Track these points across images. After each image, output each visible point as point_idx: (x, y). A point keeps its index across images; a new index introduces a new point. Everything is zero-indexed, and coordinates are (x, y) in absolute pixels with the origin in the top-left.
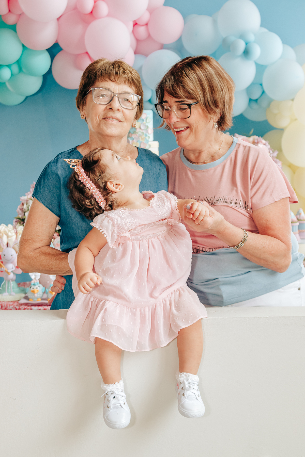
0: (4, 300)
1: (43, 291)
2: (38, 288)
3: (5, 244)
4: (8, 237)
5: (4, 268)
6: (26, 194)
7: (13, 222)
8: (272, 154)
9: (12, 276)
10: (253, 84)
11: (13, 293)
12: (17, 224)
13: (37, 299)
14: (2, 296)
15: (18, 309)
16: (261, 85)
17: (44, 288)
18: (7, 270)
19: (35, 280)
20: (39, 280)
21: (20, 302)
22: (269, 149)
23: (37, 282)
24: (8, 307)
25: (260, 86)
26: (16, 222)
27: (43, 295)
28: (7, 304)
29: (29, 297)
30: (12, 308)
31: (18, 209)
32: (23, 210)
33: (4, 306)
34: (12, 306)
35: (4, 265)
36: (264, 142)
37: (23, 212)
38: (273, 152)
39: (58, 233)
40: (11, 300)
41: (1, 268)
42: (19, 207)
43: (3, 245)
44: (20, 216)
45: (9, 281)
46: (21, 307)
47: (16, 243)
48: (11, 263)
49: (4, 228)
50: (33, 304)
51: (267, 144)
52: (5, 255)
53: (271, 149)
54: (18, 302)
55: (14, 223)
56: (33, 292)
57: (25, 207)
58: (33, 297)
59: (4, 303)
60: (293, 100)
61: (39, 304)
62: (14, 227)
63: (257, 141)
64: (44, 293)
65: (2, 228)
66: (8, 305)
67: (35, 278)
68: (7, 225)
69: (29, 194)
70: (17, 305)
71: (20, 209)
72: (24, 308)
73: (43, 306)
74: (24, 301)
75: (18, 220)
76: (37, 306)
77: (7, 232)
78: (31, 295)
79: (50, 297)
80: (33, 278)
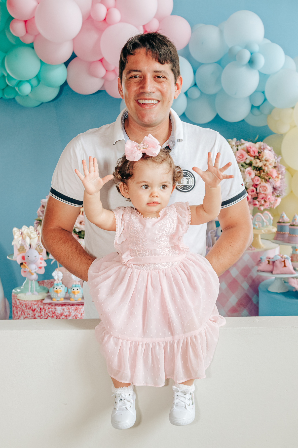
0: (27, 300)
1: (66, 291)
2: (61, 288)
3: (28, 246)
4: (31, 238)
5: (27, 269)
7: (34, 224)
8: (277, 159)
9: (35, 276)
10: (256, 91)
11: (35, 293)
12: (38, 225)
13: (60, 298)
14: (25, 295)
15: (42, 308)
16: (263, 92)
17: (66, 288)
18: (30, 271)
19: (58, 281)
20: (61, 280)
21: (44, 302)
22: (274, 155)
23: (60, 283)
24: (32, 306)
25: (262, 94)
26: (37, 223)
27: (66, 295)
28: (31, 304)
29: (52, 296)
30: (36, 307)
31: (40, 212)
33: (29, 305)
34: (37, 306)
35: (27, 265)
36: (269, 148)
38: (278, 158)
39: (78, 235)
40: (34, 300)
41: (25, 269)
42: (39, 209)
43: (26, 246)
44: (41, 218)
45: (32, 281)
46: (45, 307)
47: (38, 245)
48: (34, 263)
49: (26, 230)
50: (56, 304)
51: (272, 150)
52: (28, 256)
53: (275, 155)
54: (42, 302)
55: (36, 225)
56: (57, 292)
58: (56, 296)
59: (27, 302)
60: (293, 108)
61: (62, 304)
62: (35, 228)
63: (263, 147)
64: (67, 292)
65: (25, 230)
66: (33, 305)
67: (58, 279)
68: (28, 227)
70: (41, 304)
71: (41, 211)
72: (49, 307)
73: (66, 305)
74: (47, 301)
75: (39, 221)
76: (60, 306)
77: (30, 234)
78: (54, 294)
79: (73, 297)
80: (56, 278)
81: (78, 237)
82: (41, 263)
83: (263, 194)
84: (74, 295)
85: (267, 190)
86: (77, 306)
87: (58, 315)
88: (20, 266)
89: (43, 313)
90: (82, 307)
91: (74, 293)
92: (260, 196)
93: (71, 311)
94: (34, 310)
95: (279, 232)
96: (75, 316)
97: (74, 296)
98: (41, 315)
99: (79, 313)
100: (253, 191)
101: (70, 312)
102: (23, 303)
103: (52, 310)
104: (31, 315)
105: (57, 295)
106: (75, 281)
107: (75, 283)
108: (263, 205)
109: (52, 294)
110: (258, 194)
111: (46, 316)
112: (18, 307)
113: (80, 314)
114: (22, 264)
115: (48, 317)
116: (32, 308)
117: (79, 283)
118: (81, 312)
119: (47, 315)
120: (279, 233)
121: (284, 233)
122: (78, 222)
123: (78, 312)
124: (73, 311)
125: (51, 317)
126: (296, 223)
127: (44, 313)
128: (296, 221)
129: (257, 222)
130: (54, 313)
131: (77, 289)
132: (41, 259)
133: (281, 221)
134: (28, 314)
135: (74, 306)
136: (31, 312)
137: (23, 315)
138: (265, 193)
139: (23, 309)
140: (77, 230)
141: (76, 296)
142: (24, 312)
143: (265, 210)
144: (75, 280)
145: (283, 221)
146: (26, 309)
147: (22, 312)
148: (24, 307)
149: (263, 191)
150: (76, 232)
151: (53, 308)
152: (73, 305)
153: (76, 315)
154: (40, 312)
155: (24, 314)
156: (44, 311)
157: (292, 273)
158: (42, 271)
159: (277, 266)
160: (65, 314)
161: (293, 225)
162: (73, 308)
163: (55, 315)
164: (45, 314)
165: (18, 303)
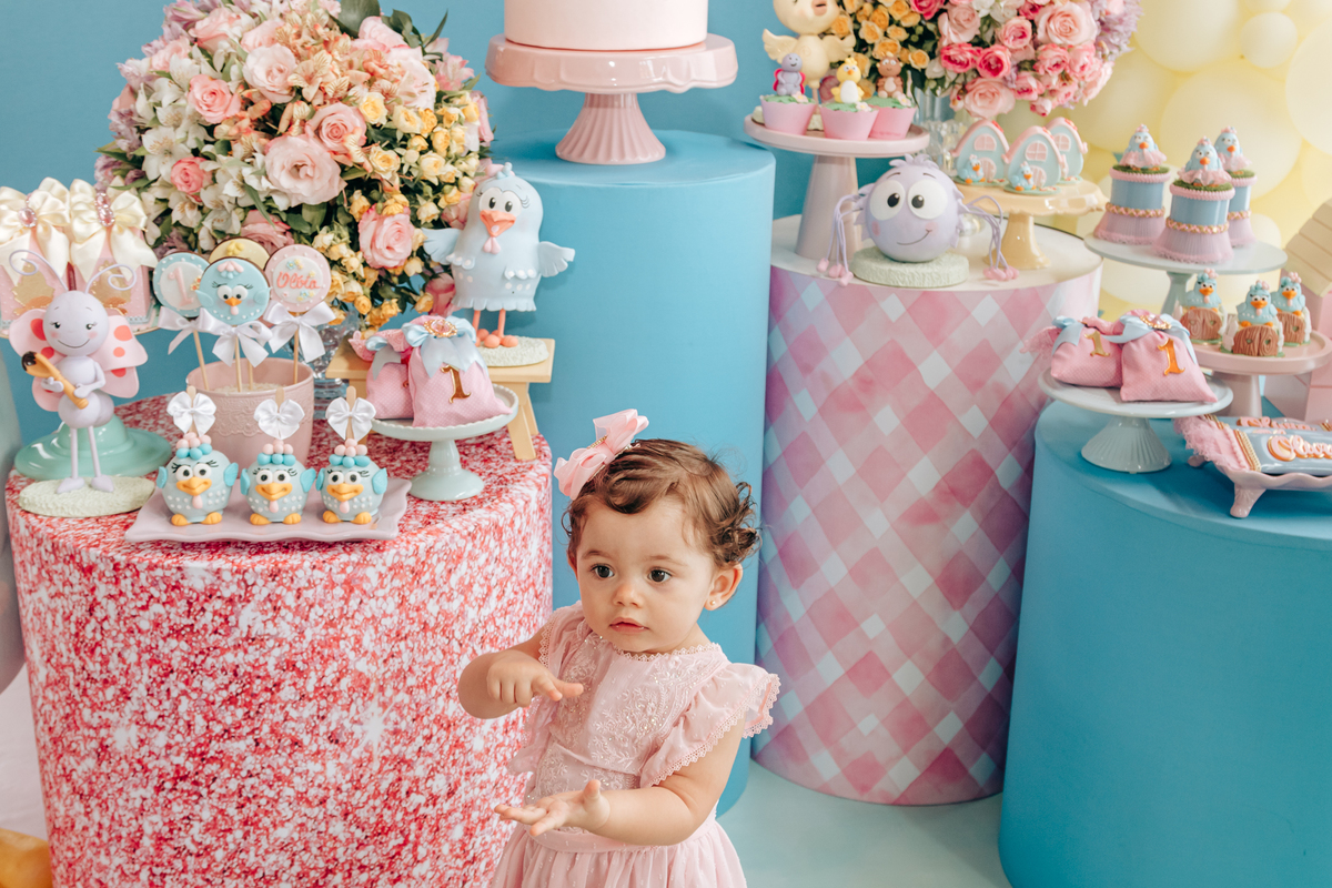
0: (64, 515)
3: (61, 272)
4: (72, 238)
5: (57, 383)
6: (146, 49)
7: (94, 169)
9: (95, 408)
11: (103, 480)
15: (123, 565)
18: (71, 388)
19: (193, 435)
21: (132, 532)
24: (80, 553)
26: (106, 167)
30: (97, 557)
31: (114, 118)
32: (135, 118)
33: (64, 546)
34: (101, 549)
35: (57, 365)
37: (135, 130)
40: (96, 513)
41: (46, 381)
42: (116, 104)
44: (123, 145)
45: (82, 432)
46: (136, 559)
48: (89, 355)
49: (51, 199)
50: (186, 544)
52: (57, 326)
54: (122, 535)
55: (99, 175)
57: (141, 105)
58: (188, 507)
59: (63, 526)
61: (214, 542)
62: (97, 192)
65: (45, 199)
66: (82, 542)
67: (194, 428)
68: (68, 185)
69: (156, 51)
71: (122, 115)
72: (150, 562)
73: (230, 550)
74: (148, 527)
75: (113, 159)
76: (205, 554)
77: (68, 220)
78: (178, 499)
79: (260, 510)
80: (182, 423)
81: (284, 234)
82: (119, 352)
83: (1062, 47)
84: (266, 502)
85: (1076, 30)
86: (279, 557)
87: (195, 596)
88: (25, 369)
89: (125, 584)
90: (303, 561)
91: (266, 491)
92: (1050, 56)
93: (250, 583)
94: (88, 570)
95: (1122, 210)
96: (268, 598)
97: (269, 506)
98: (121, 594)
99: (289, 589)
100: (1024, 35)
101: (247, 586)
102: (45, 531)
103: (168, 573)
104: (77, 588)
105: (192, 502)
106: (272, 440)
107: (269, 448)
108: (1052, 92)
109: (170, 498)
110: (1040, 48)
111: (141, 599)
112: (24, 543)
113: (295, 592)
114: (30, 358)
115: (148, 602)
116: (78, 557)
117: (290, 449)
118: (295, 586)
119: (145, 596)
120: (1121, 214)
121: (1141, 212)
122: (284, 167)
123: (283, 584)
124: (260, 582)
125: (164, 604)
126: (1206, 175)
127: (130, 588)
128: (1206, 167)
129: (1030, 163)
130: (174, 588)
131: (282, 478)
132: (122, 333)
133: (1131, 162)
134: (64, 585)
135: (267, 557)
136: (76, 576)
137: (48, 583)
138: (1069, 42)
139: (45, 558)
140: (281, 203)
141: (275, 506)
142: (48, 572)
143: (1061, 111)
144: (269, 432)
145: (1140, 165)
146: (57, 562)
147: (39, 569)
148: (46, 551)
149: (1061, 34)
150: (277, 209)
151: (169, 568)
152: (260, 548)
153: (274, 598)
154: (114, 580)
155: (51, 580)
156: (133, 576)
157: (1201, 400)
158: (129, 388)
159: (1136, 367)
160: (227, 594)
161: (1193, 185)
162: (259, 568)
163: (182, 596)
164: (138, 591)
165: (24, 532)
